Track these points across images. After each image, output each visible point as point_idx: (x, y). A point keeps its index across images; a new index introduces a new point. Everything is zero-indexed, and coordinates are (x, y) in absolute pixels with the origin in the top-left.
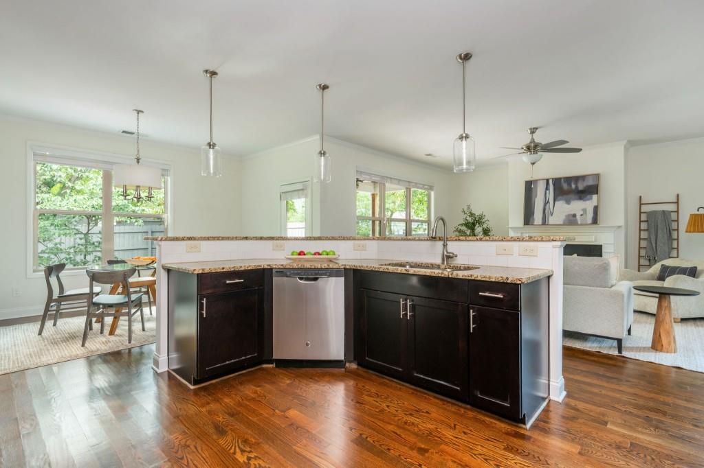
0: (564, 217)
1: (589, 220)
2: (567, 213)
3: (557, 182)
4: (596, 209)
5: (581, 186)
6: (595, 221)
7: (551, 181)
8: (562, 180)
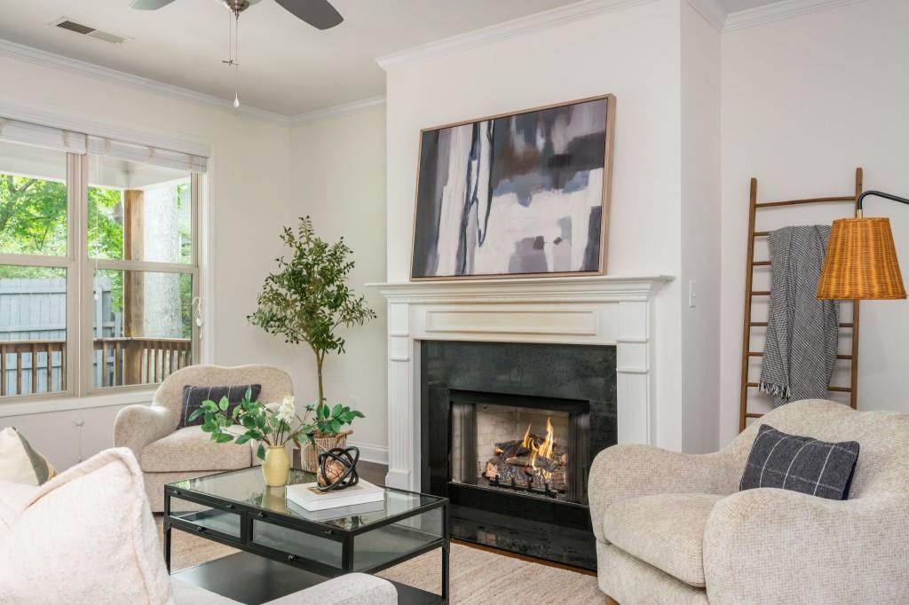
0: (512, 249)
1: (578, 262)
2: (520, 237)
3: (500, 126)
4: (597, 217)
5: (560, 143)
6: (593, 262)
7: (484, 128)
8: (514, 120)
